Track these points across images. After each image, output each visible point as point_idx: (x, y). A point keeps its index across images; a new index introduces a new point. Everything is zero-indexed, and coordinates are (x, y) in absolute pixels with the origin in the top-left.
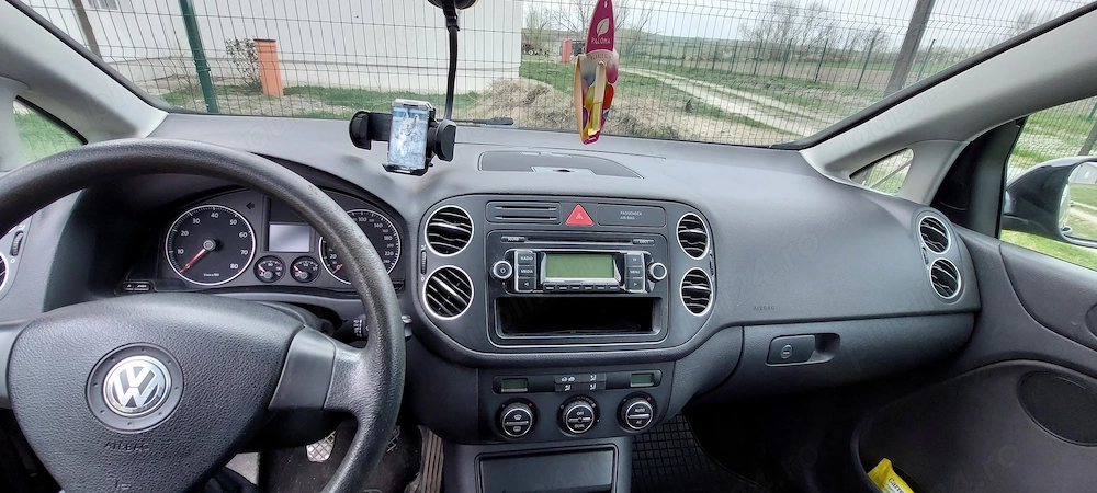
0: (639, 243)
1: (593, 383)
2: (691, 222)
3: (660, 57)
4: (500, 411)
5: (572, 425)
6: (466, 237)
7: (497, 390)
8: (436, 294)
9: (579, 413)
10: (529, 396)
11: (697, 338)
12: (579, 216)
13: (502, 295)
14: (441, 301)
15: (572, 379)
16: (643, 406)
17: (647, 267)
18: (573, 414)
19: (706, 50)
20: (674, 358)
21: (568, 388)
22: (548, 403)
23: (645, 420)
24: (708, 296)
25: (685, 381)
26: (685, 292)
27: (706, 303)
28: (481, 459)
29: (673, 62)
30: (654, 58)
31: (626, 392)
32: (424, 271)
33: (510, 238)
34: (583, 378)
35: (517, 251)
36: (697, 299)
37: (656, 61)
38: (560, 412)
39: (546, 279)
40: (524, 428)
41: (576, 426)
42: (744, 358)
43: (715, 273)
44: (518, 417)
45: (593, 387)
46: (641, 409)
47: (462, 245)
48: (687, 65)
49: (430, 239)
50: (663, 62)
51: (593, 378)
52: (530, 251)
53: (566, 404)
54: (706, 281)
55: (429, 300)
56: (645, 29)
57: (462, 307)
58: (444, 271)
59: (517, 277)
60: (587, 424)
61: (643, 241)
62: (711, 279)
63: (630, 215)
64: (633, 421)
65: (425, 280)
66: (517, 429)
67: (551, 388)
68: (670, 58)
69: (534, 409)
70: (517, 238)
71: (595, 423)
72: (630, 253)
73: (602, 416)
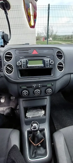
0: (48, 57)
1: (39, 86)
2: (59, 52)
3: (59, 39)
4: (22, 92)
5: (36, 94)
6: (12, 58)
7: (21, 88)
8: (7, 70)
9: (37, 92)
10: (27, 89)
11: (61, 76)
12: (35, 52)
13: (19, 69)
14: (9, 71)
15: (35, 85)
16: (50, 90)
17: (49, 62)
18: (36, 92)
19: (67, 37)
20: (56, 80)
21: (35, 87)
22: (31, 90)
23: (50, 93)
24: (63, 68)
25: (58, 85)
26: (58, 67)
27: (63, 69)
28: (23, 101)
29: (61, 40)
30: (58, 39)
31: (46, 87)
32: (5, 66)
33: (20, 57)
34: (37, 85)
35: (22, 60)
36: (61, 68)
37: (58, 40)
38: (34, 92)
39: (29, 65)
40: (26, 94)
41: (37, 94)
42: (71, 80)
43: (64, 63)
44: (25, 93)
45: (40, 86)
46: (49, 90)
47: (11, 59)
48: (64, 40)
49: (5, 59)
50: (60, 40)
51: (40, 85)
52: (25, 60)
53: (35, 90)
54: (62, 65)
55: (6, 71)
56: (56, 34)
57: (12, 72)
58: (8, 65)
59: (22, 65)
60: (39, 93)
61: (49, 57)
62: (64, 64)
63: (45, 51)
64: (48, 93)
65: (5, 67)
66: (25, 95)
67: (31, 87)
68: (61, 39)
69: (28, 91)
70: (22, 57)
71: (41, 93)
72: (46, 59)
73: (42, 92)
